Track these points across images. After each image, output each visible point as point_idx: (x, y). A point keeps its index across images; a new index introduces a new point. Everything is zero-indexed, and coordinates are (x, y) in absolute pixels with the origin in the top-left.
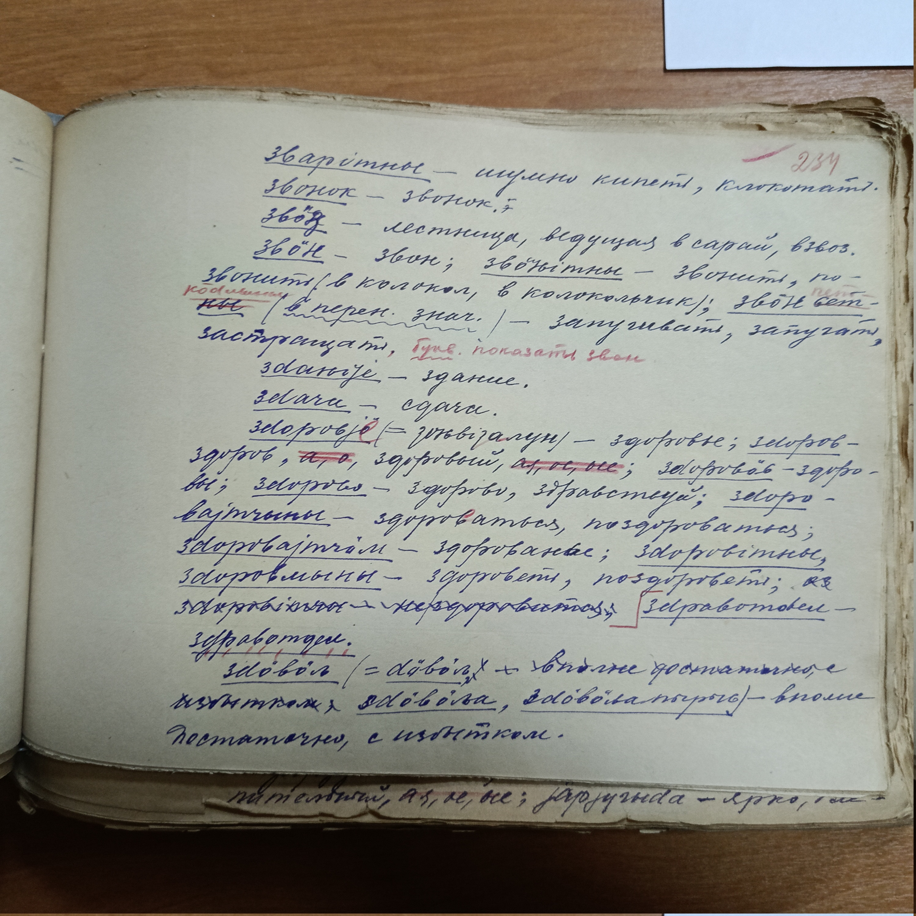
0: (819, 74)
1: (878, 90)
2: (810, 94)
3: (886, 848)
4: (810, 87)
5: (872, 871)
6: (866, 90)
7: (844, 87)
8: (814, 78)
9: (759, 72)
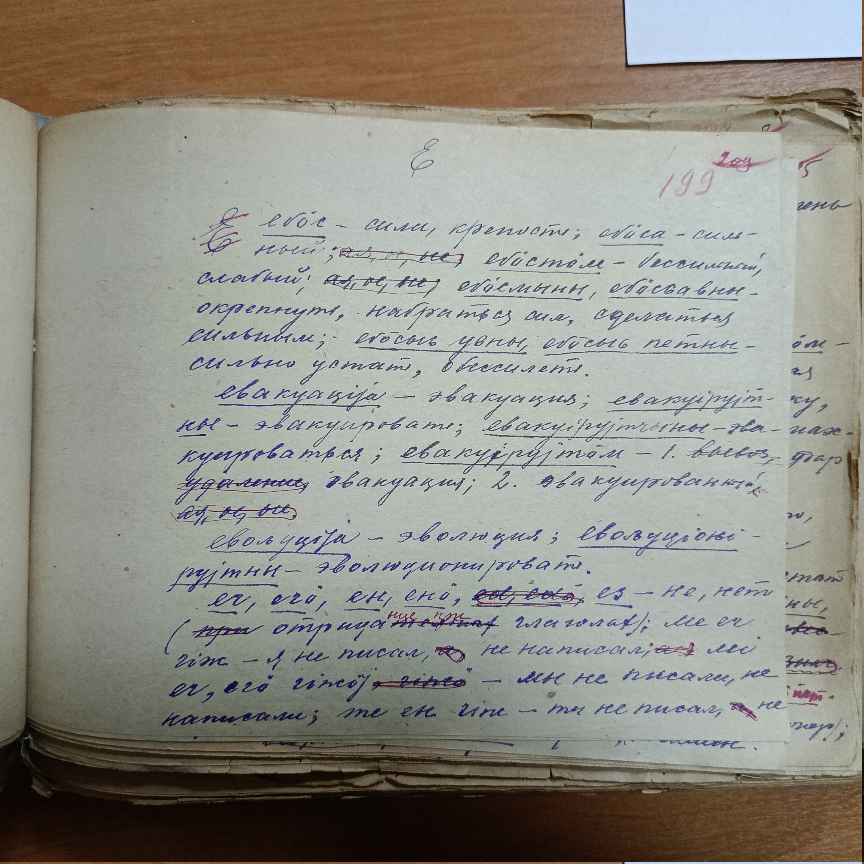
0: (773, 66)
1: (829, 80)
4: (765, 79)
6: (819, 80)
7: (797, 78)
8: (769, 70)
9: (717, 66)
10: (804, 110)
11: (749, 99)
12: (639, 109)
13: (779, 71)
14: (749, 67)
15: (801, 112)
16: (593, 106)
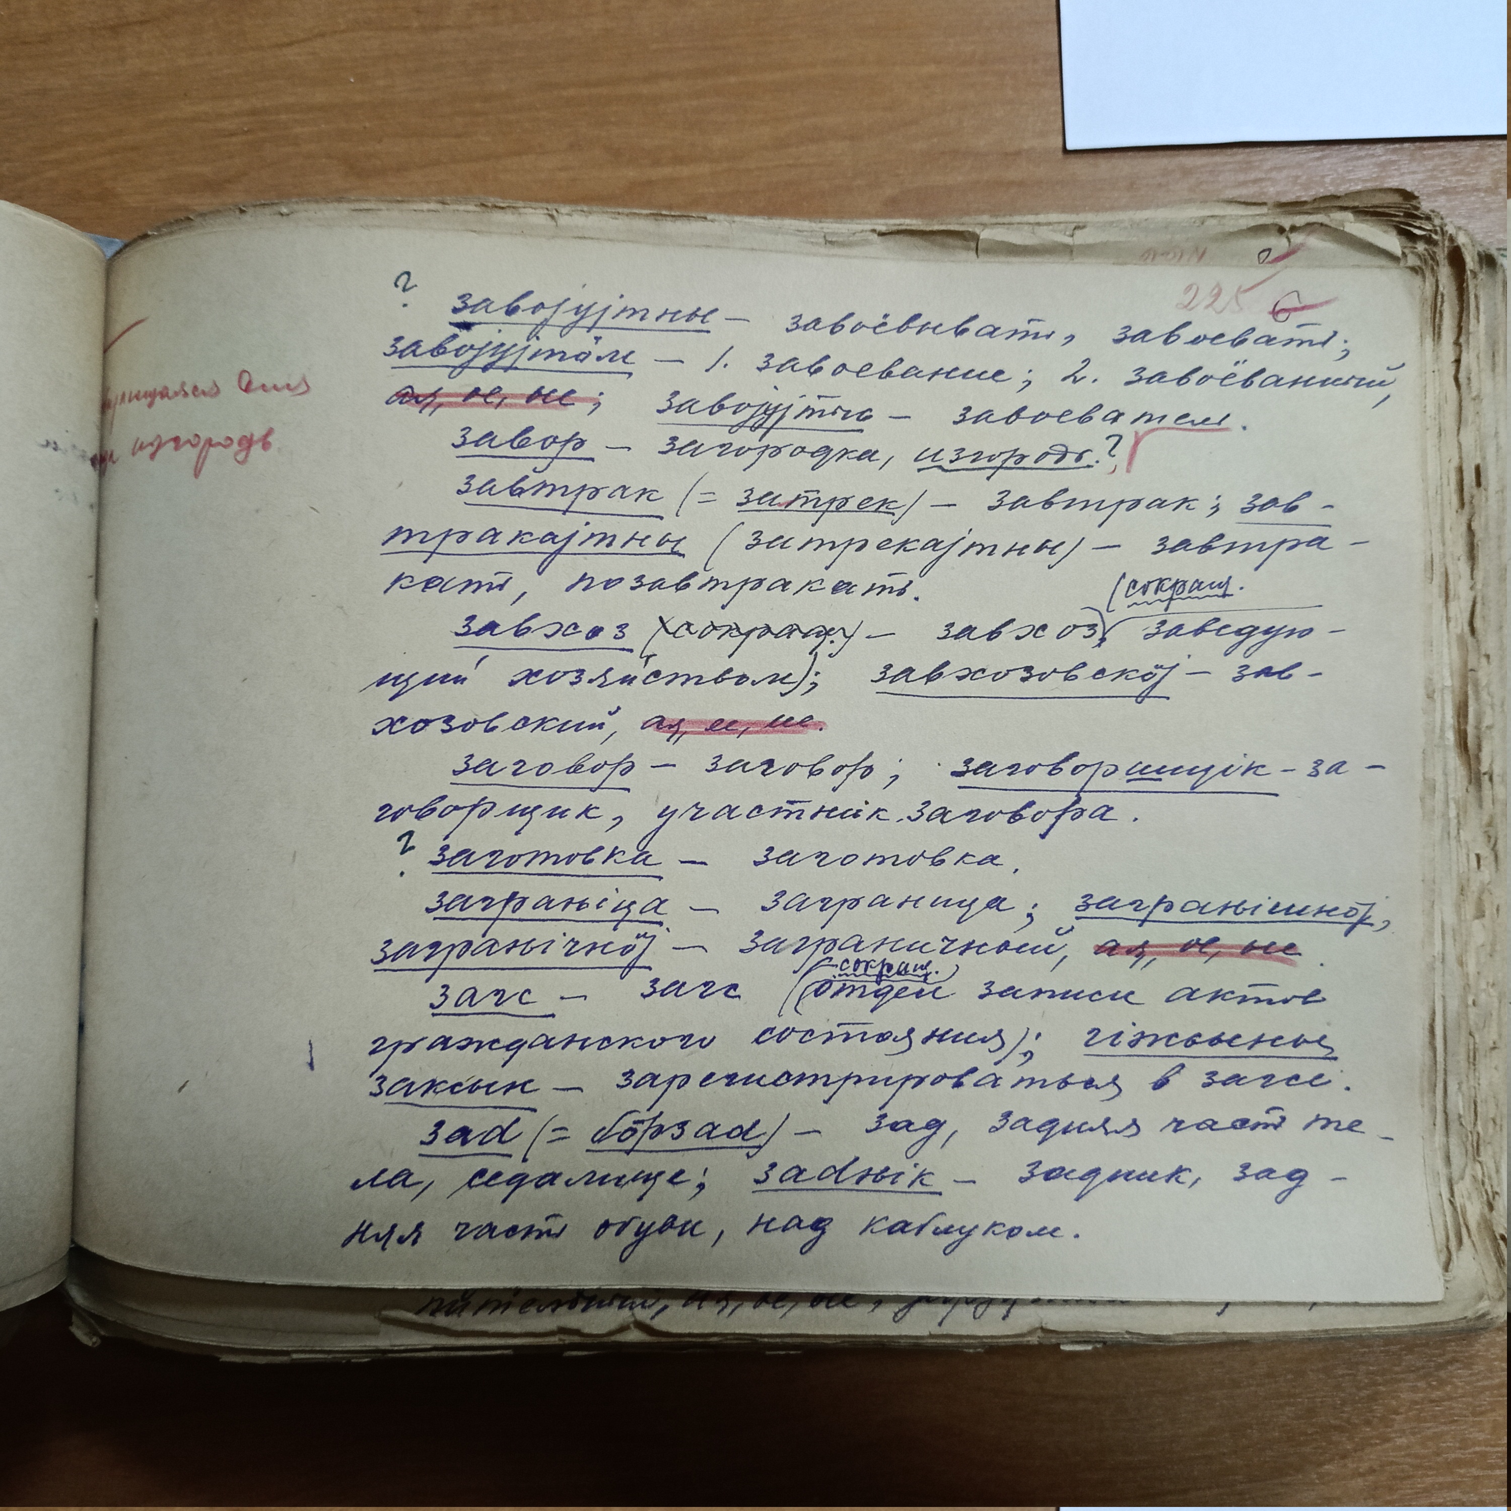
0: (1309, 152)
1: (1402, 174)
2: (1295, 183)
3: (1442, 1374)
4: (1294, 173)
5: (1421, 1410)
6: (1384, 174)
7: (1348, 171)
8: (1302, 157)
9: (1215, 151)
10: (1326, 226)
11: (1243, 206)
12: (1060, 223)
13: (1319, 159)
14: (1269, 152)
15: (1323, 228)
16: (985, 218)
